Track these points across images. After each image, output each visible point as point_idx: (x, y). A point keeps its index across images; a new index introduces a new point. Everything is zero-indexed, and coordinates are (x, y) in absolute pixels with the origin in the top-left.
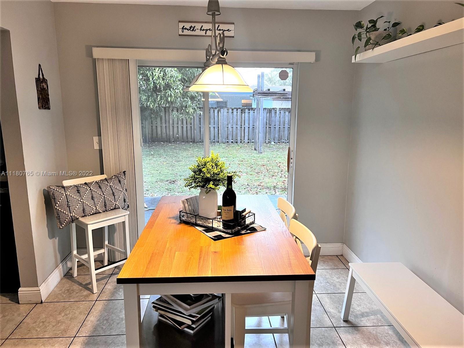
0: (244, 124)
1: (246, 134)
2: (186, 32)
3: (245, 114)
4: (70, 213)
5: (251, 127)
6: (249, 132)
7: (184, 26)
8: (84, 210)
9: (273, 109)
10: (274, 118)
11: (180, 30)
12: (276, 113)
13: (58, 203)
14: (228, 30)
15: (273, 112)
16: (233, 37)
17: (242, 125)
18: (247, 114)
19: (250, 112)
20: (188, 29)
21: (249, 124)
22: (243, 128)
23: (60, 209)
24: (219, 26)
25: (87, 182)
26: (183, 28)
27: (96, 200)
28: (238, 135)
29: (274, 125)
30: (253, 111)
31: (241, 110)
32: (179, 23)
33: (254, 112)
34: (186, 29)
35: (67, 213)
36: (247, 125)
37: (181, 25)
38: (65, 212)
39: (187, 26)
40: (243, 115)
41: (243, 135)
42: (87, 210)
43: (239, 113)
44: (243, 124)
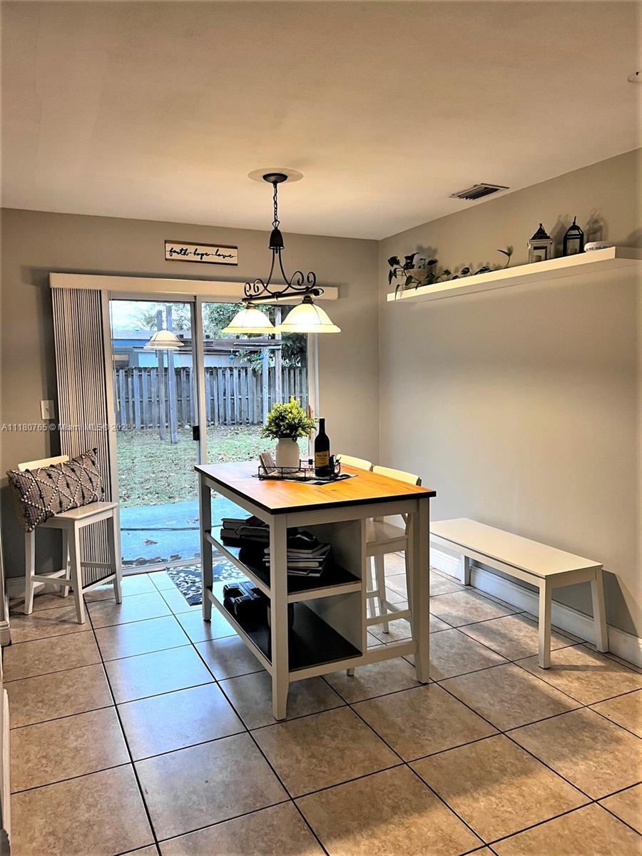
0: (133, 397)
1: (138, 414)
2: (175, 256)
3: (133, 378)
4: (45, 507)
5: (146, 400)
6: (142, 409)
7: (172, 249)
8: (61, 503)
9: (184, 368)
10: (185, 384)
11: (168, 253)
12: (188, 375)
13: (27, 493)
14: (230, 256)
15: (183, 374)
16: (236, 265)
17: (128, 398)
18: (136, 378)
19: (141, 375)
20: (177, 253)
21: (141, 396)
22: (131, 403)
23: (30, 503)
24: (218, 250)
25: (53, 464)
26: (171, 251)
27: (72, 488)
28: (122, 417)
29: (187, 397)
30: (147, 373)
31: (126, 372)
32: (167, 244)
33: (150, 375)
34: (175, 252)
35: (40, 507)
36: (137, 397)
37: (169, 247)
38: (37, 505)
39: (177, 248)
40: (130, 379)
41: (131, 416)
42: (65, 501)
43: (120, 378)
44: (130, 396)
